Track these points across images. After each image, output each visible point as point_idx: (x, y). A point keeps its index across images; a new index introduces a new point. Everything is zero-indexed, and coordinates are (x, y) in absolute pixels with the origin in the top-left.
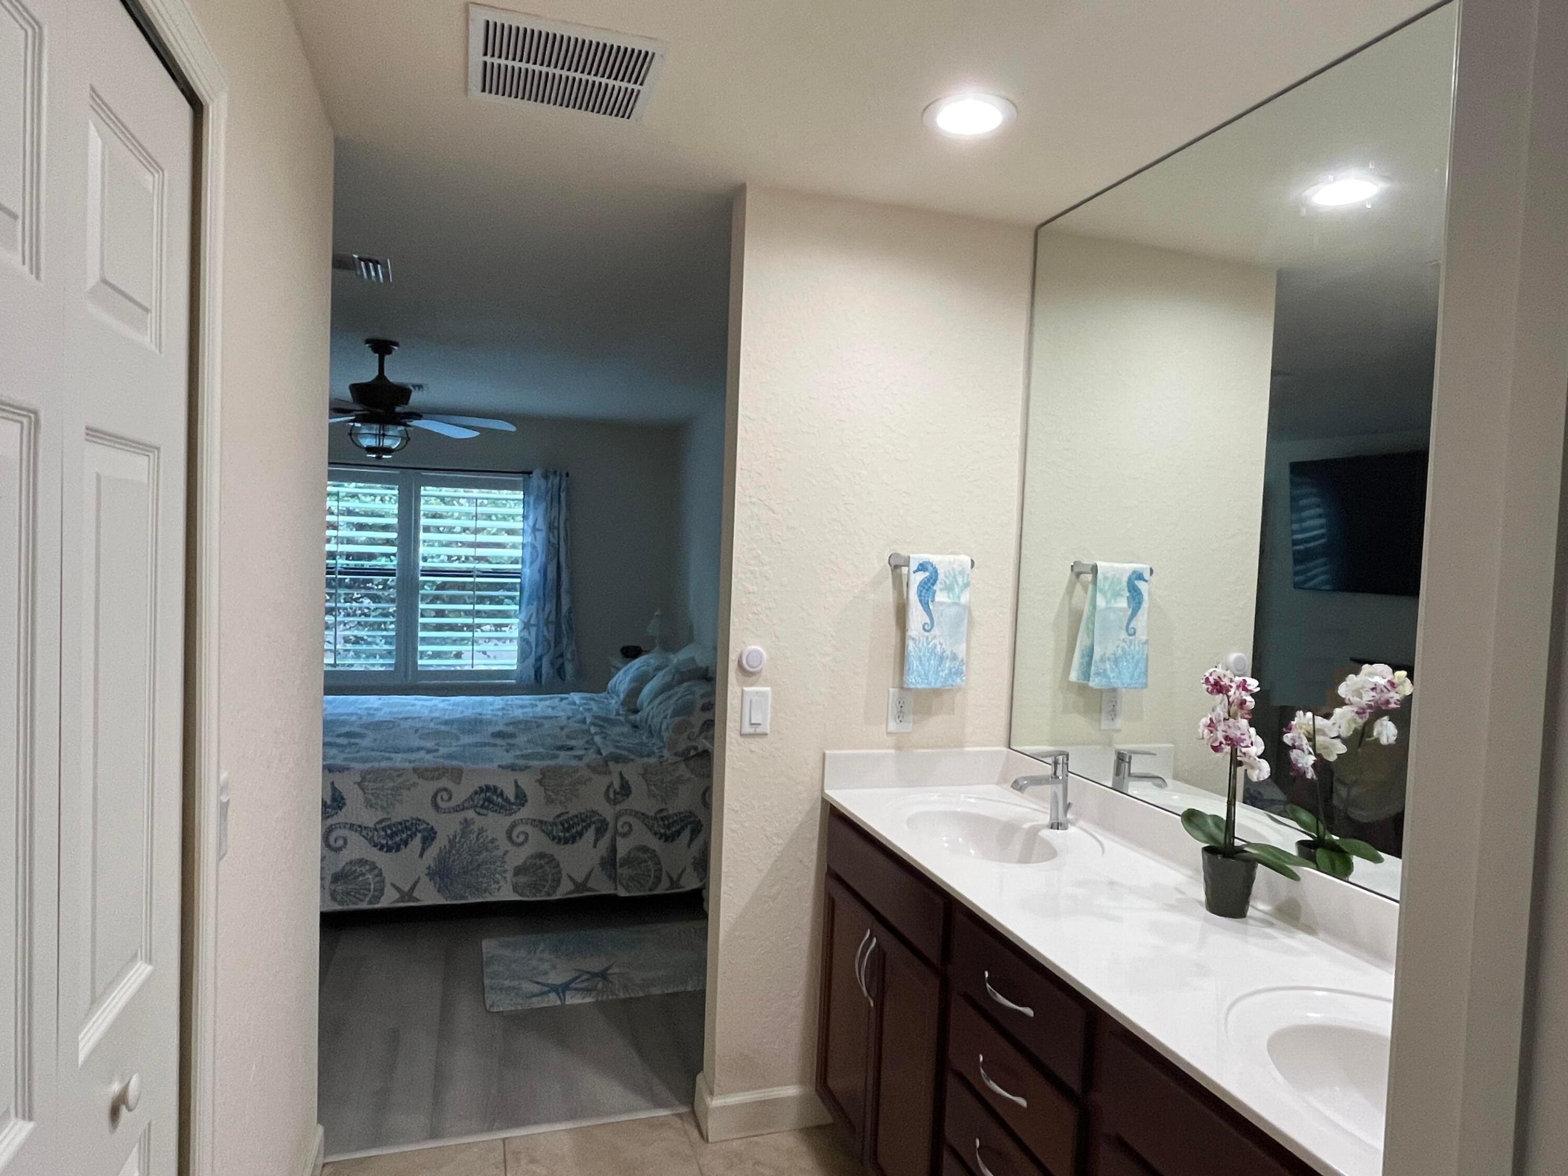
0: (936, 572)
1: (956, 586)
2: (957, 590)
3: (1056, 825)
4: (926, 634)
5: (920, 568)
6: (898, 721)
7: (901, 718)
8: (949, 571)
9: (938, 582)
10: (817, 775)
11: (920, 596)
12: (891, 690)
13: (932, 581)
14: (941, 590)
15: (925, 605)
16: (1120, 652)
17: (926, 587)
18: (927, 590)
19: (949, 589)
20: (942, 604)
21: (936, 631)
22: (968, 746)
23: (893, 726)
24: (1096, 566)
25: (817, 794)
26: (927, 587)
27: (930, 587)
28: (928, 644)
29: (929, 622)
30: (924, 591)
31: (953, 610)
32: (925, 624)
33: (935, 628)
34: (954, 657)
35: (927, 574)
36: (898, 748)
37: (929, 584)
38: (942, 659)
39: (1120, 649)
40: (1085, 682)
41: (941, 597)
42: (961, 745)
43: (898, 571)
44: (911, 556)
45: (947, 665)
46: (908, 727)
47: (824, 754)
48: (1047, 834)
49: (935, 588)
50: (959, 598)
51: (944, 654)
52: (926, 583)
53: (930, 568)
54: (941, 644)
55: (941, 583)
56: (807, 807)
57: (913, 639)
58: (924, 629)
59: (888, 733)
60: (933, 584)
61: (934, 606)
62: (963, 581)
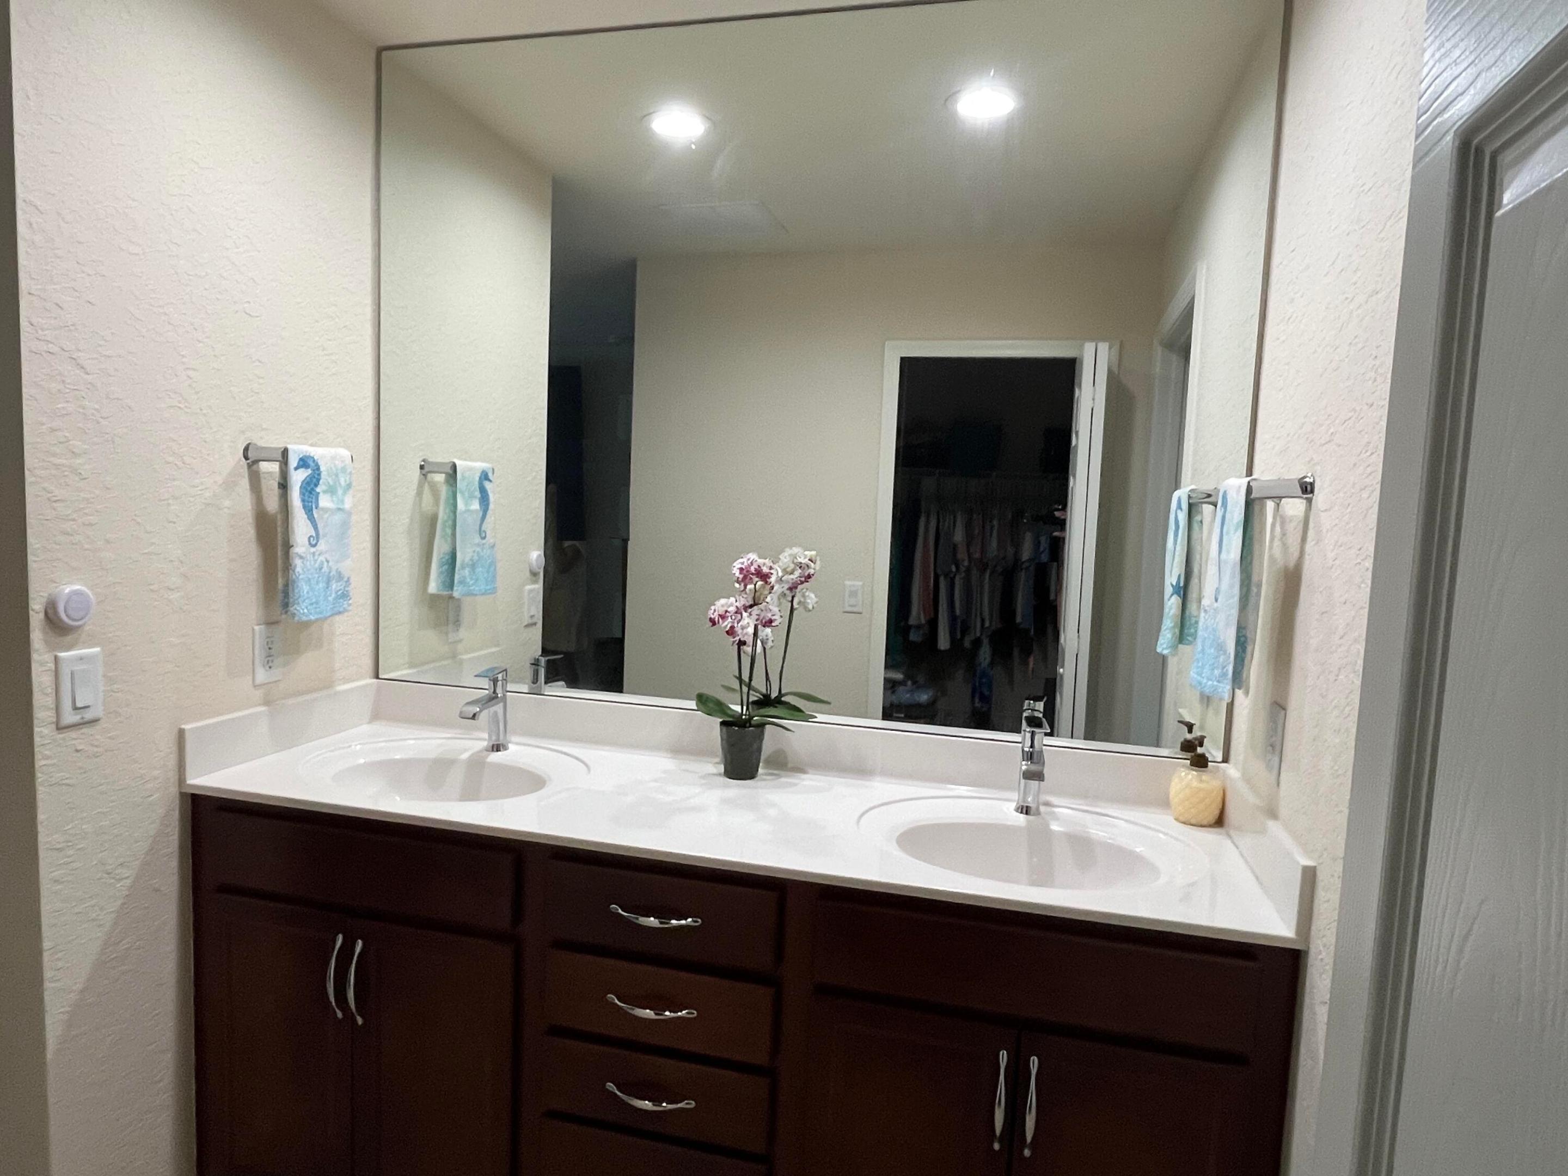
0: (318, 469)
1: (339, 488)
2: (340, 492)
3: (497, 748)
4: (313, 550)
5: (301, 463)
6: (268, 668)
7: (270, 664)
8: (331, 468)
9: (321, 482)
10: (172, 762)
11: (303, 501)
12: (256, 628)
13: (315, 480)
14: (325, 492)
15: (309, 511)
16: (476, 558)
17: (309, 489)
18: (311, 493)
19: (331, 491)
20: (326, 510)
21: (322, 546)
22: (340, 685)
23: (262, 675)
24: (454, 467)
25: (174, 790)
26: (310, 487)
27: (312, 489)
28: (316, 561)
29: (314, 535)
30: (307, 494)
31: (338, 518)
32: (311, 536)
33: (322, 542)
34: (340, 576)
35: (309, 471)
36: (267, 702)
37: (312, 486)
38: (328, 582)
39: (476, 554)
40: (450, 592)
41: (325, 501)
42: (329, 685)
43: (255, 467)
44: (289, 447)
45: (334, 587)
46: (276, 674)
47: (181, 734)
48: (495, 757)
49: (318, 490)
50: (342, 502)
51: (331, 574)
52: (308, 484)
53: (312, 464)
54: (328, 562)
55: (324, 484)
56: (161, 811)
57: (301, 557)
58: (310, 544)
59: (255, 686)
60: (316, 485)
61: (318, 513)
62: (345, 481)
